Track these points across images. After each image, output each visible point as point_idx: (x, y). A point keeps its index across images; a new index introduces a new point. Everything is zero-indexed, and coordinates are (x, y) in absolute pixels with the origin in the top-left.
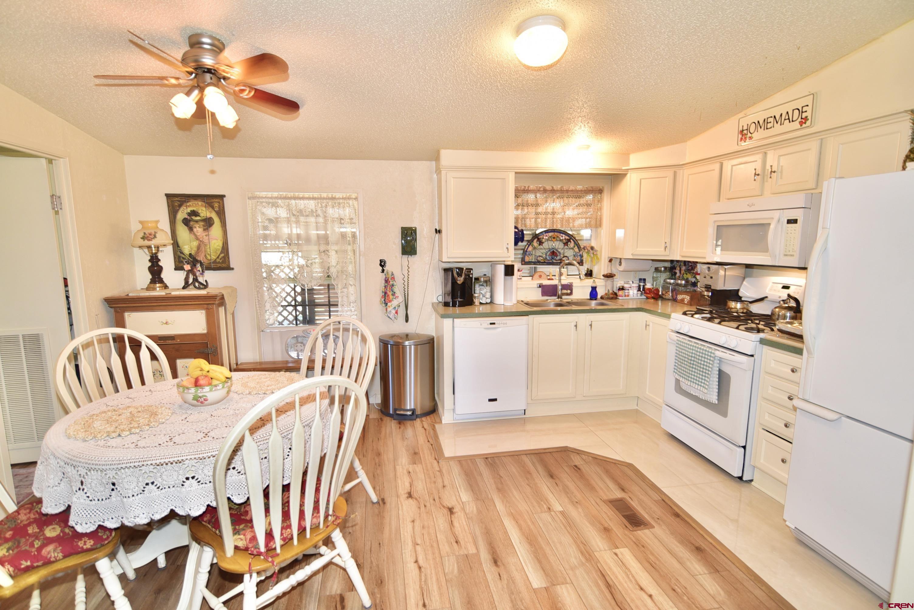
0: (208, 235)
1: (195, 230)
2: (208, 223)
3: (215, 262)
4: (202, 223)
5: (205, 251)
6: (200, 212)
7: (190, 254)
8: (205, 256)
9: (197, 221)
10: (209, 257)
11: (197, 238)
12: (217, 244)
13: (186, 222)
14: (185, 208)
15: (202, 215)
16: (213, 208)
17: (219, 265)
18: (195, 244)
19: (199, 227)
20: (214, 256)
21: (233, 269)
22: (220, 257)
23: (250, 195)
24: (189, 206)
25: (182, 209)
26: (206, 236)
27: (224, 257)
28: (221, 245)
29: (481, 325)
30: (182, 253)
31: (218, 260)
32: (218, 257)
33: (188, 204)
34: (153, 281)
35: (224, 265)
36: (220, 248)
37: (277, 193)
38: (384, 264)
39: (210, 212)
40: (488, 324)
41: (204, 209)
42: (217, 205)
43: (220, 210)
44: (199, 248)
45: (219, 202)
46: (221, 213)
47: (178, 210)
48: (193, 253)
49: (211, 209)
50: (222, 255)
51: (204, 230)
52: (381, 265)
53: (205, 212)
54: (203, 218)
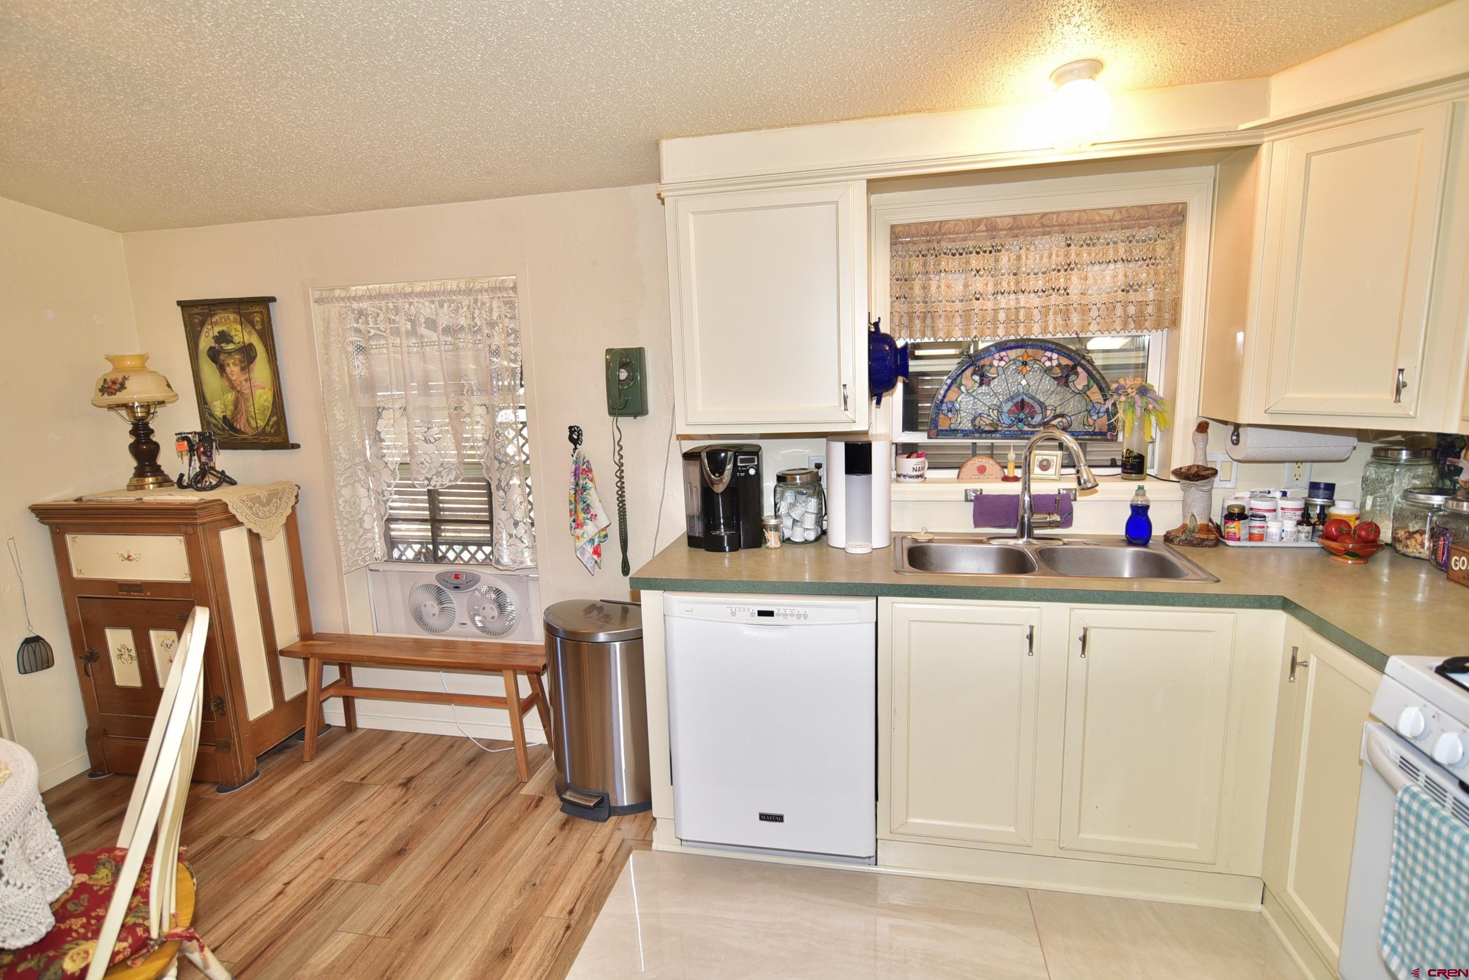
0: (249, 380)
1: (228, 370)
2: (248, 354)
3: (263, 432)
4: (238, 357)
5: (247, 411)
6: (233, 333)
7: (224, 417)
8: (248, 420)
9: (229, 353)
10: (254, 424)
11: (233, 387)
12: (265, 397)
13: (214, 355)
14: (210, 327)
15: (237, 339)
16: (252, 324)
17: (270, 439)
18: (230, 397)
19: (234, 364)
20: (261, 420)
21: (296, 446)
22: (271, 423)
23: (317, 295)
24: (216, 323)
25: (205, 330)
26: (246, 380)
27: (276, 423)
28: (271, 399)
29: (733, 614)
30: (212, 415)
31: (268, 429)
32: (267, 424)
33: (214, 320)
34: (140, 473)
35: (278, 440)
36: (269, 404)
37: (365, 288)
38: (578, 436)
39: (249, 333)
40: (752, 615)
41: (239, 327)
42: (258, 319)
43: (263, 328)
44: (236, 404)
45: (261, 313)
46: (267, 335)
47: (200, 331)
48: (229, 414)
49: (249, 328)
50: (274, 419)
51: (242, 369)
52: (571, 439)
53: (241, 335)
54: (239, 346)
